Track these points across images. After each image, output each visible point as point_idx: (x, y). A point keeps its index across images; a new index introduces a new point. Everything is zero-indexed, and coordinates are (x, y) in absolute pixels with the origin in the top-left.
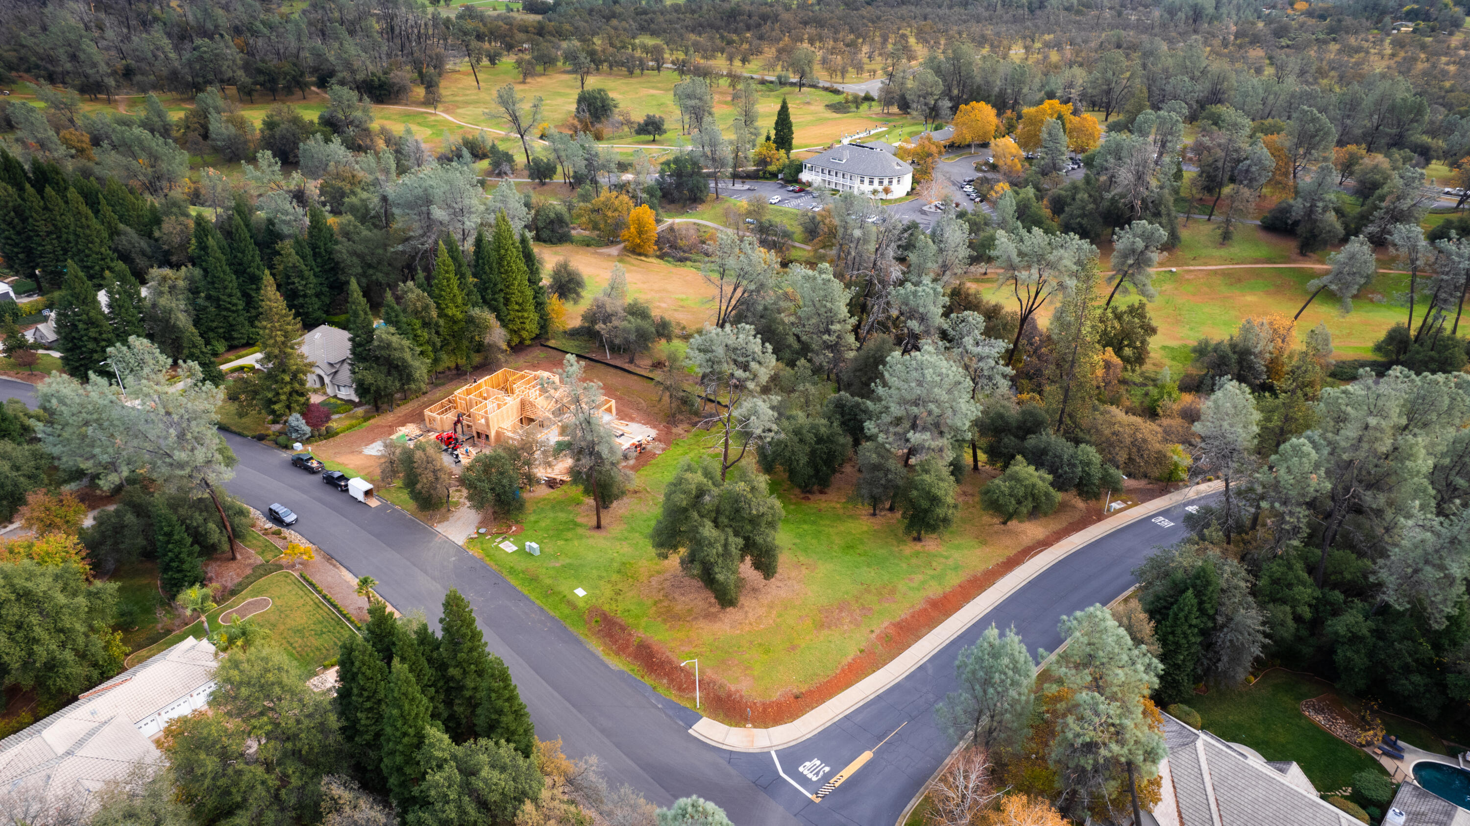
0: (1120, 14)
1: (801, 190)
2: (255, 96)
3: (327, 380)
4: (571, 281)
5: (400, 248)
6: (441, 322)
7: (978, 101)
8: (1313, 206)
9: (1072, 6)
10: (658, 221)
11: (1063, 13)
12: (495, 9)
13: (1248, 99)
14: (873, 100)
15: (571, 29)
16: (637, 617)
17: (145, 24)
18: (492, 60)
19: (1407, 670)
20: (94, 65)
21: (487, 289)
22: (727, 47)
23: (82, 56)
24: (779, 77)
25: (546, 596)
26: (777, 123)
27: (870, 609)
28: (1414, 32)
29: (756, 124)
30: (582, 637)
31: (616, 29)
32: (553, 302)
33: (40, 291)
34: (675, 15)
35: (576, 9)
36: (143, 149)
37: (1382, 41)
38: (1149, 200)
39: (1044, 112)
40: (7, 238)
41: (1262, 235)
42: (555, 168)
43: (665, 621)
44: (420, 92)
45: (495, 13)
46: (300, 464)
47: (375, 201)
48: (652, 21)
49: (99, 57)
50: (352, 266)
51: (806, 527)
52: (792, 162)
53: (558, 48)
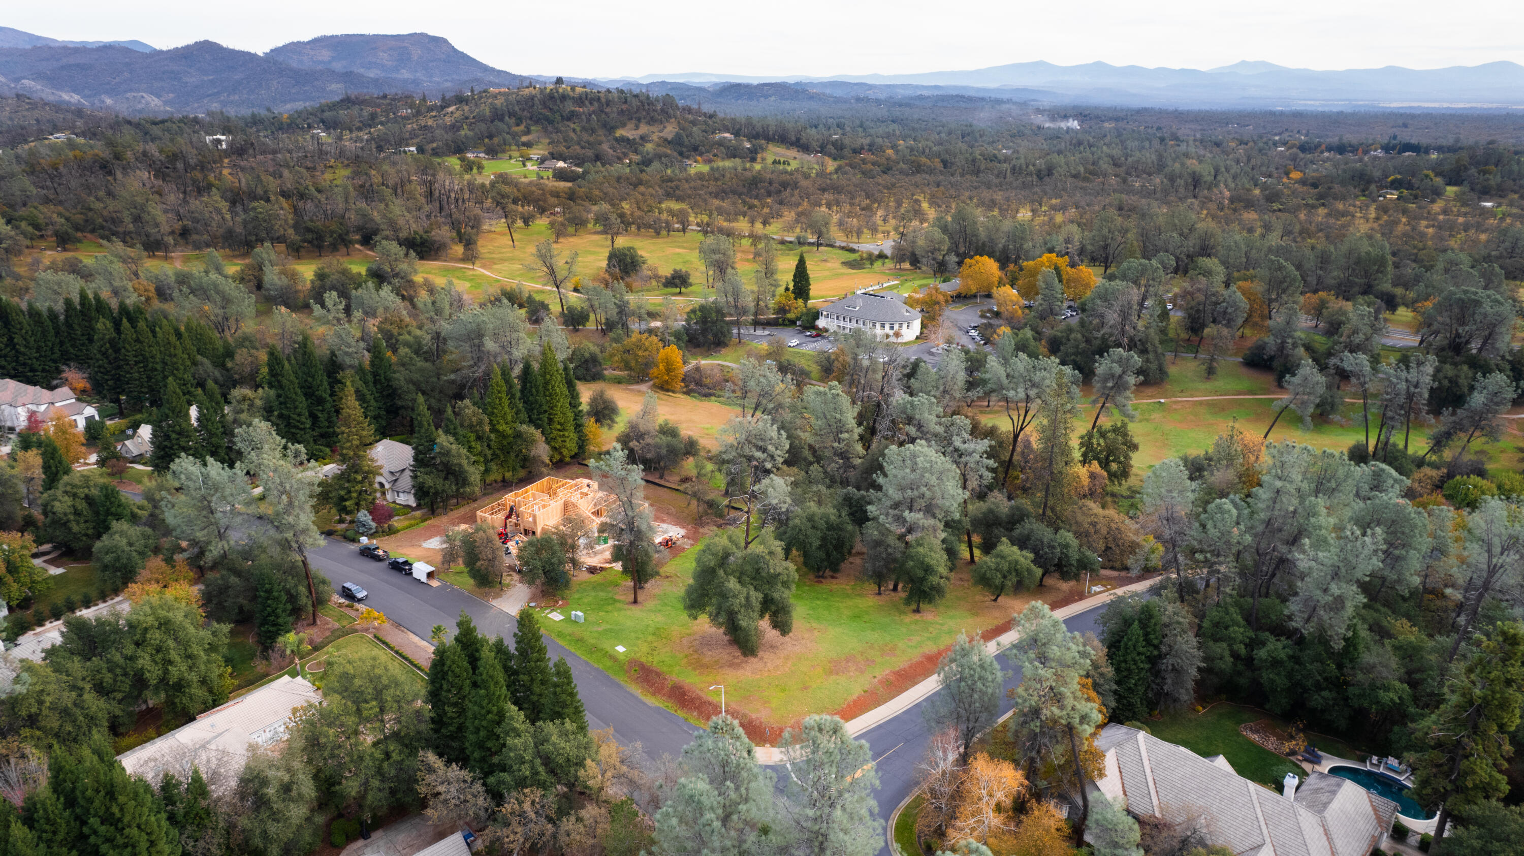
0: (1124, 181)
1: (817, 335)
2: (303, 252)
3: (387, 486)
4: (606, 408)
5: (452, 377)
6: (493, 436)
7: (981, 255)
8: (1284, 342)
9: (1079, 173)
10: (685, 362)
11: (1070, 181)
12: (525, 177)
13: (1231, 253)
14: (886, 257)
15: (601, 194)
16: (671, 666)
17: (202, 189)
18: (527, 221)
19: (1319, 688)
20: (157, 225)
21: (532, 410)
22: (749, 211)
23: (146, 217)
24: (798, 238)
25: (591, 653)
26: (795, 276)
27: (873, 661)
28: (1398, 199)
29: (775, 277)
30: (622, 683)
31: (643, 194)
32: (590, 424)
33: (121, 414)
34: (699, 182)
35: (604, 177)
36: (218, 292)
37: (1368, 206)
38: (1137, 339)
39: (1042, 264)
40: (100, 367)
41: (1245, 370)
42: (588, 315)
43: (695, 669)
44: (459, 249)
45: (527, 180)
46: (368, 553)
47: (427, 339)
48: (677, 187)
49: (162, 218)
50: (409, 392)
51: (818, 602)
52: (809, 310)
53: (589, 212)
